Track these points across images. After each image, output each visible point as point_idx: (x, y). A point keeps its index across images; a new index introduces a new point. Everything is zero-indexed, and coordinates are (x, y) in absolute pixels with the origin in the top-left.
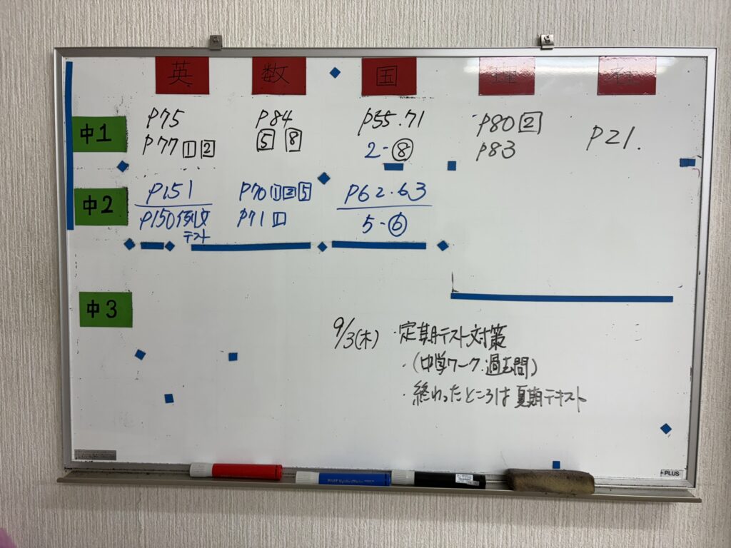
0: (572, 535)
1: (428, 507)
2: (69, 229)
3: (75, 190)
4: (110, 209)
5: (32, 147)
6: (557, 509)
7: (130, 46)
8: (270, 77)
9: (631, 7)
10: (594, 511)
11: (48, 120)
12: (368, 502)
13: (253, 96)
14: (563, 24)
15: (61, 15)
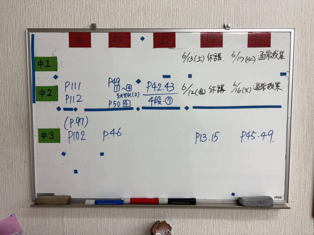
0: (239, 223)
1: (182, 213)
2: (33, 103)
3: (37, 87)
4: (50, 94)
5: (18, 69)
7: (58, 28)
8: (116, 40)
9: (261, 12)
10: (248, 213)
11: (24, 58)
12: (158, 212)
13: (110, 48)
14: (234, 19)
15: (29, 15)
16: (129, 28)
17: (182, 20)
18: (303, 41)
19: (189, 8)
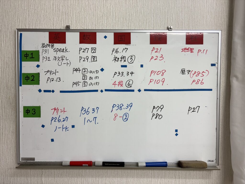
0: (181, 182)
1: (136, 174)
2: (20, 86)
4: (34, 80)
6: (176, 173)
7: (40, 28)
8: (85, 38)
9: (195, 18)
10: (188, 174)
11: (14, 51)
12: (117, 173)
13: (80, 44)
14: (175, 23)
15: (18, 18)
16: (95, 29)
17: (136, 23)
19: (141, 15)
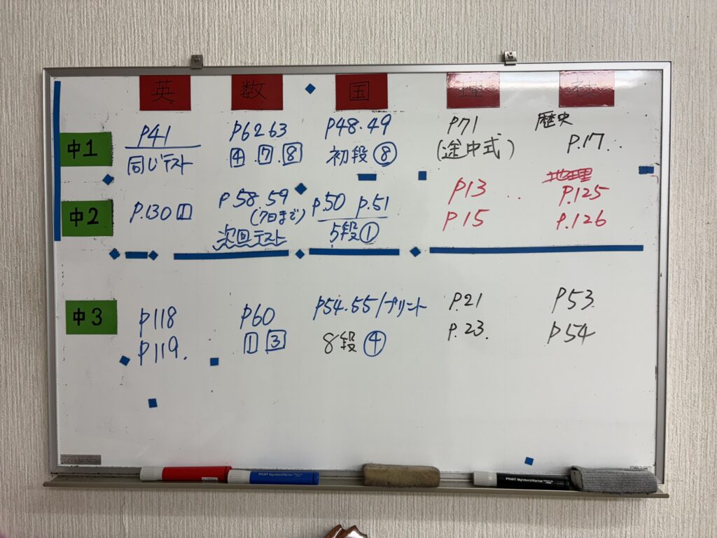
1: (406, 507)
2: (56, 240)
3: (63, 202)
4: (96, 220)
5: (22, 162)
6: (530, 507)
7: (115, 66)
8: (249, 93)
9: (589, 24)
10: (567, 508)
11: (36, 137)
12: (347, 502)
13: (233, 111)
14: (525, 41)
15: (50, 38)
16: (278, 64)
17: (403, 44)
18: (691, 91)
19: (419, 18)
